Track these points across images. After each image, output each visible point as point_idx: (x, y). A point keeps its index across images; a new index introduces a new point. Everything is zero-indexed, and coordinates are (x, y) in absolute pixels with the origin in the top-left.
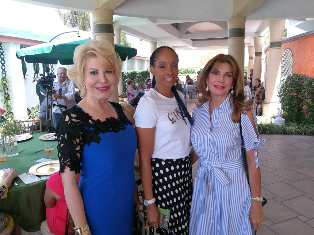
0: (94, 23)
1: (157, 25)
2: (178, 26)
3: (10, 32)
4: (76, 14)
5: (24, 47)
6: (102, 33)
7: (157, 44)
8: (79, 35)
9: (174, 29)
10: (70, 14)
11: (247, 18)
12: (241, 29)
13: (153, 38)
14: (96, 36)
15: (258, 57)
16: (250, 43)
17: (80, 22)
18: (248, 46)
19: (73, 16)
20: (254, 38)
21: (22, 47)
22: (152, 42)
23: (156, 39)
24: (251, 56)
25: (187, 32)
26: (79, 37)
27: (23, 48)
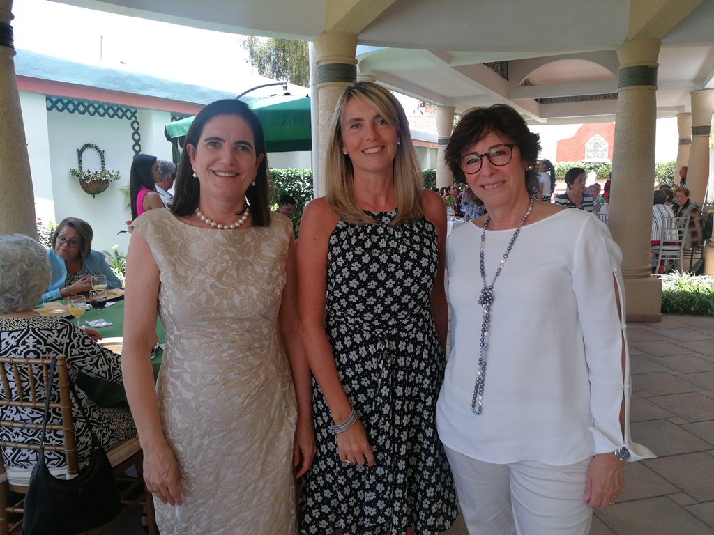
0: (318, 63)
1: (455, 68)
2: (505, 69)
3: (153, 88)
4: (284, 51)
5: (178, 118)
6: (332, 83)
7: (456, 111)
8: (286, 91)
9: (495, 77)
10: (272, 51)
11: (663, 41)
12: (647, 67)
13: (445, 98)
14: (319, 89)
15: (700, 138)
16: (683, 107)
17: (291, 69)
18: (677, 112)
19: (278, 56)
20: (691, 93)
21: (174, 118)
22: (443, 107)
23: (452, 99)
24: (683, 138)
25: (526, 84)
26: (287, 94)
27: (176, 120)
